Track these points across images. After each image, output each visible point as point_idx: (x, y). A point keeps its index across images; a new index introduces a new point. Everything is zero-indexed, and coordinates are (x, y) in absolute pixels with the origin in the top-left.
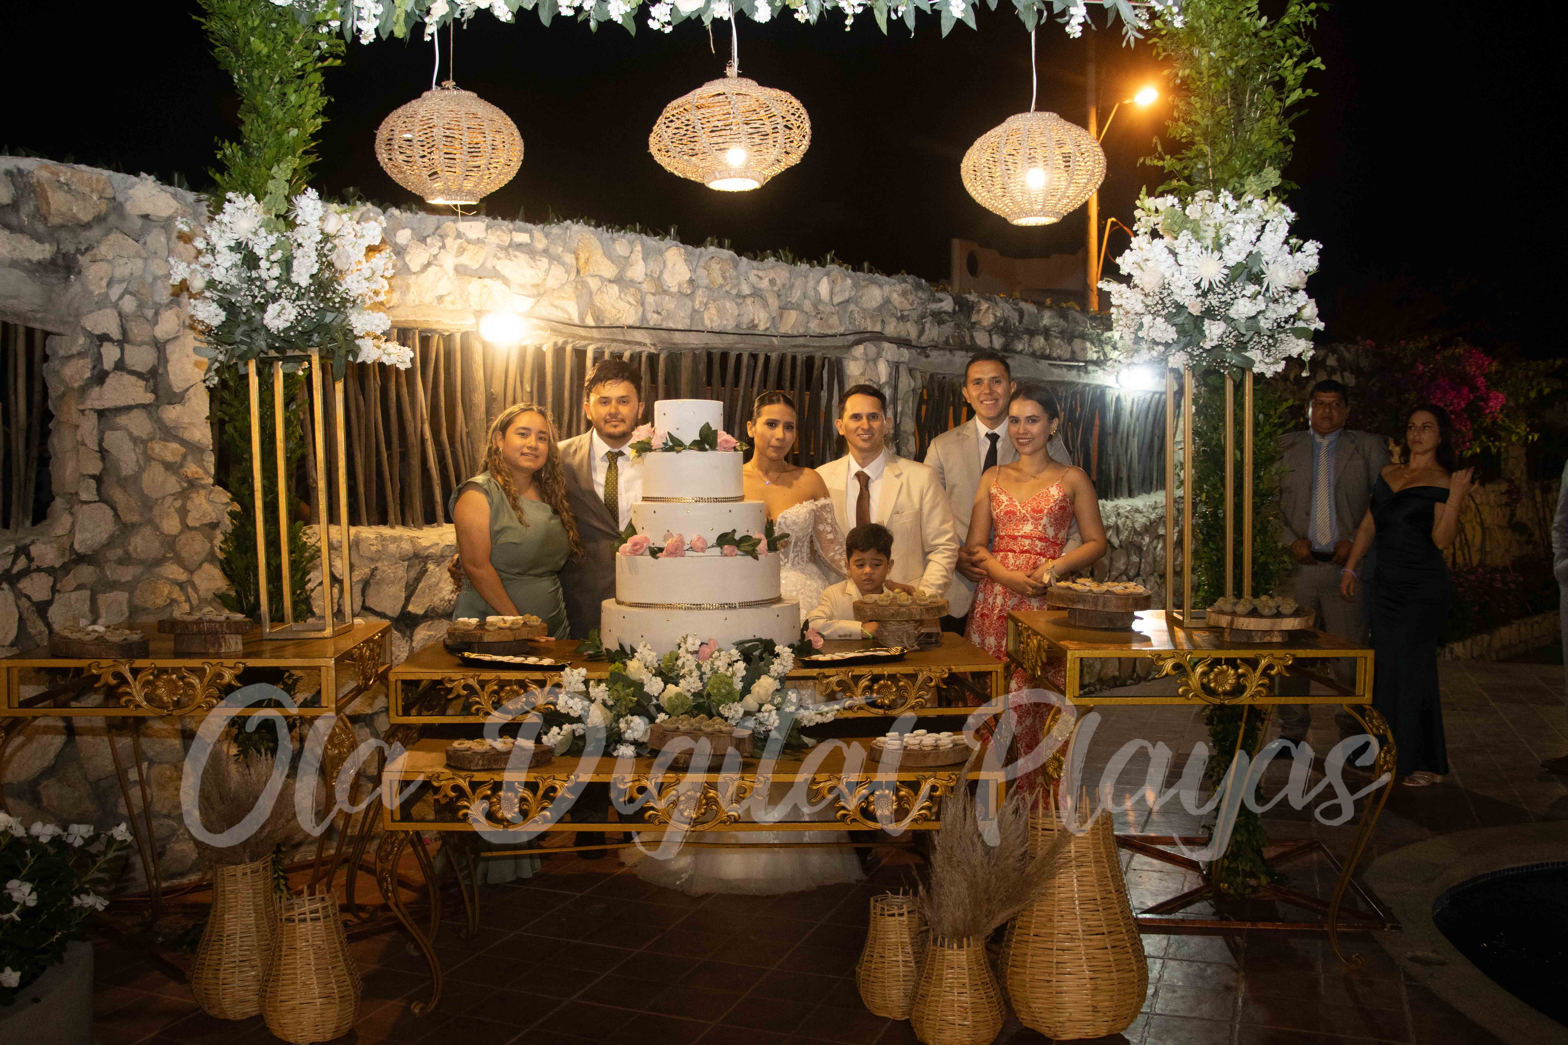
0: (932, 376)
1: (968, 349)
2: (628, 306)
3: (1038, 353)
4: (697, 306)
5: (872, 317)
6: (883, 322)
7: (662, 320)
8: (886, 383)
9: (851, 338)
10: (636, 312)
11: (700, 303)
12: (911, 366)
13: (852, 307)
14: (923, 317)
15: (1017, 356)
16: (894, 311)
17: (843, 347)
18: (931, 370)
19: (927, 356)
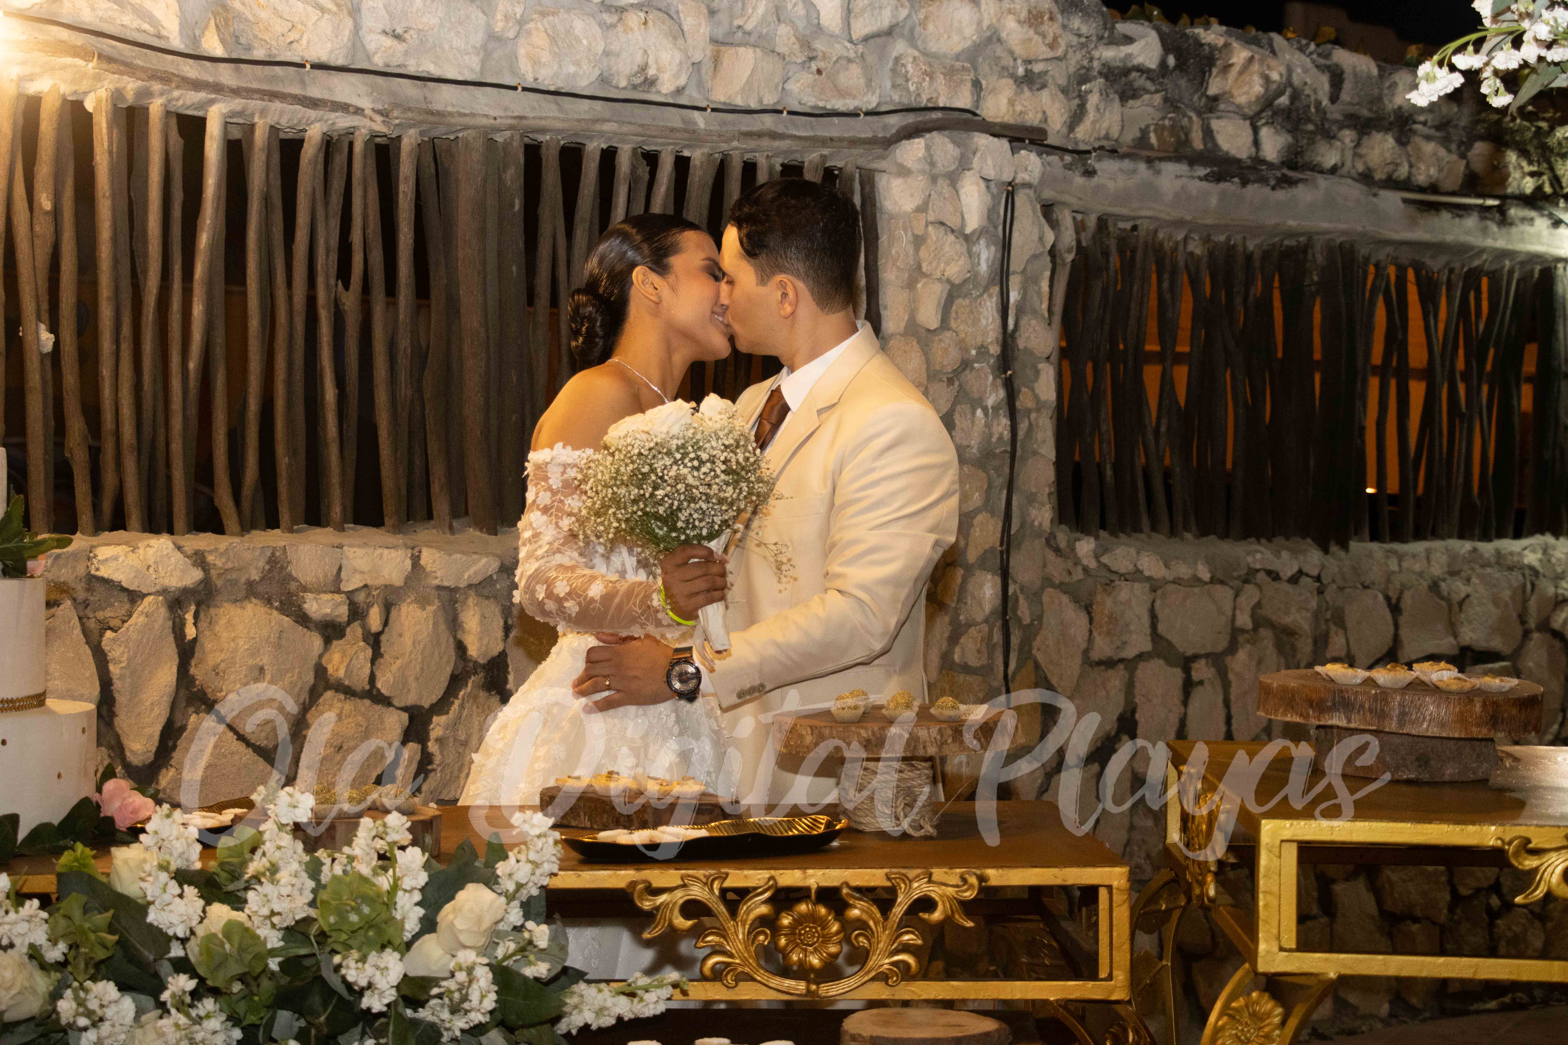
0: (1102, 222)
1: (1193, 160)
2: (314, 14)
3: (1379, 176)
4: (499, 26)
5: (950, 73)
6: (977, 85)
7: (406, 53)
8: (982, 232)
9: (895, 122)
10: (337, 30)
11: (507, 18)
12: (1048, 194)
13: (900, 47)
14: (1084, 78)
15: (1323, 182)
16: (1008, 61)
17: (873, 142)
18: (1100, 207)
19: (1090, 173)
